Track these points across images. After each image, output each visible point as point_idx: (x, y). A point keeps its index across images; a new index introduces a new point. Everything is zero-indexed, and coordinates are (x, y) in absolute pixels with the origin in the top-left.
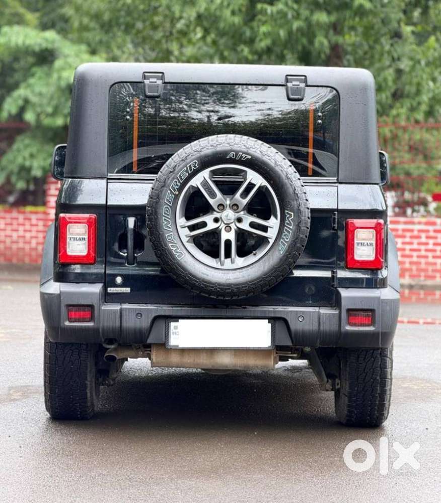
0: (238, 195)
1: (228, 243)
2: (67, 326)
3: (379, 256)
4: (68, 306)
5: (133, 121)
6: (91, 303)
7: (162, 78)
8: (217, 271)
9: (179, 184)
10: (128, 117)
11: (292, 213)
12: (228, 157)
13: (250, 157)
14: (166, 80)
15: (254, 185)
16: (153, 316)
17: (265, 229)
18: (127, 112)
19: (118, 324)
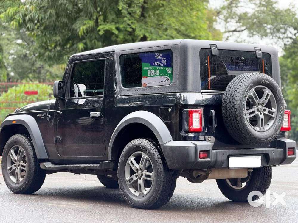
0: (264, 99)
1: (262, 119)
2: (199, 161)
4: (201, 151)
5: (208, 66)
6: (209, 150)
7: (216, 47)
8: (259, 132)
9: (247, 94)
10: (206, 64)
11: (282, 107)
12: (261, 82)
13: (268, 82)
14: (218, 48)
15: (268, 95)
16: (228, 155)
17: (272, 113)
18: (206, 62)
19: (215, 159)
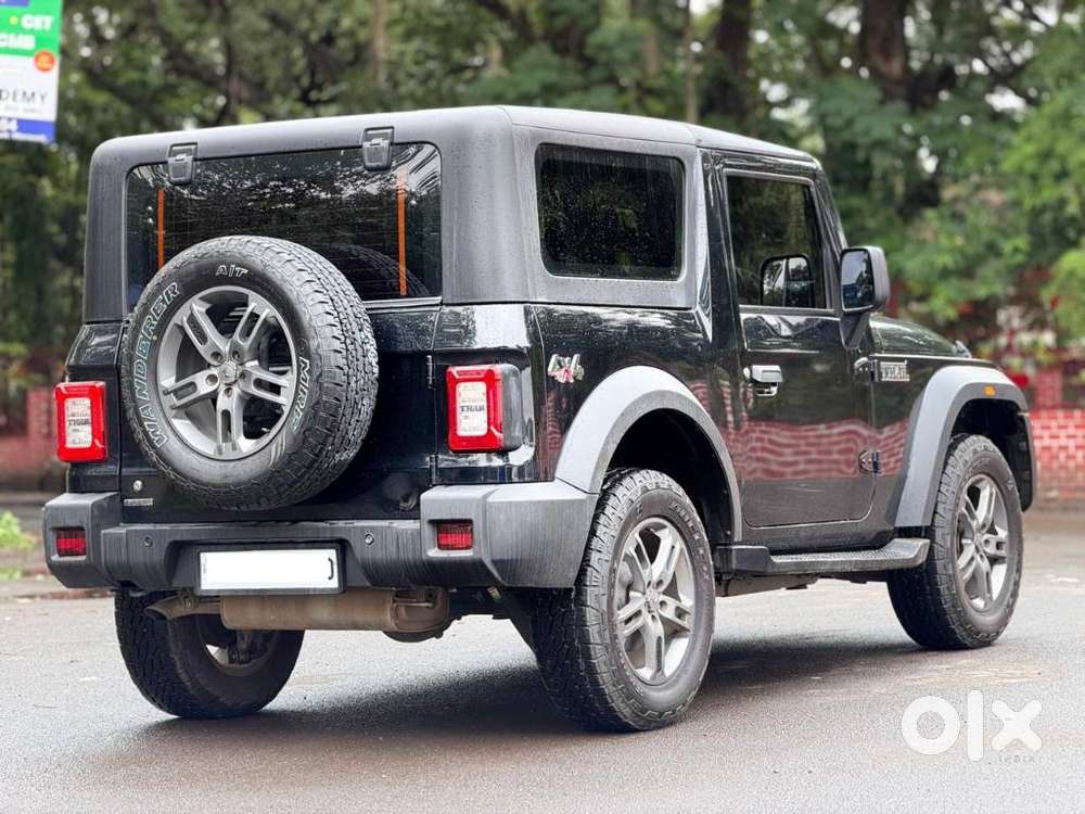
0: (236, 336)
2: (55, 562)
3: (493, 429)
4: (57, 529)
5: (157, 226)
6: (79, 524)
7: (194, 152)
9: (155, 323)
10: (150, 221)
11: (308, 361)
12: (217, 274)
13: (247, 272)
15: (258, 316)
16: (168, 543)
17: (276, 389)
18: (149, 212)
